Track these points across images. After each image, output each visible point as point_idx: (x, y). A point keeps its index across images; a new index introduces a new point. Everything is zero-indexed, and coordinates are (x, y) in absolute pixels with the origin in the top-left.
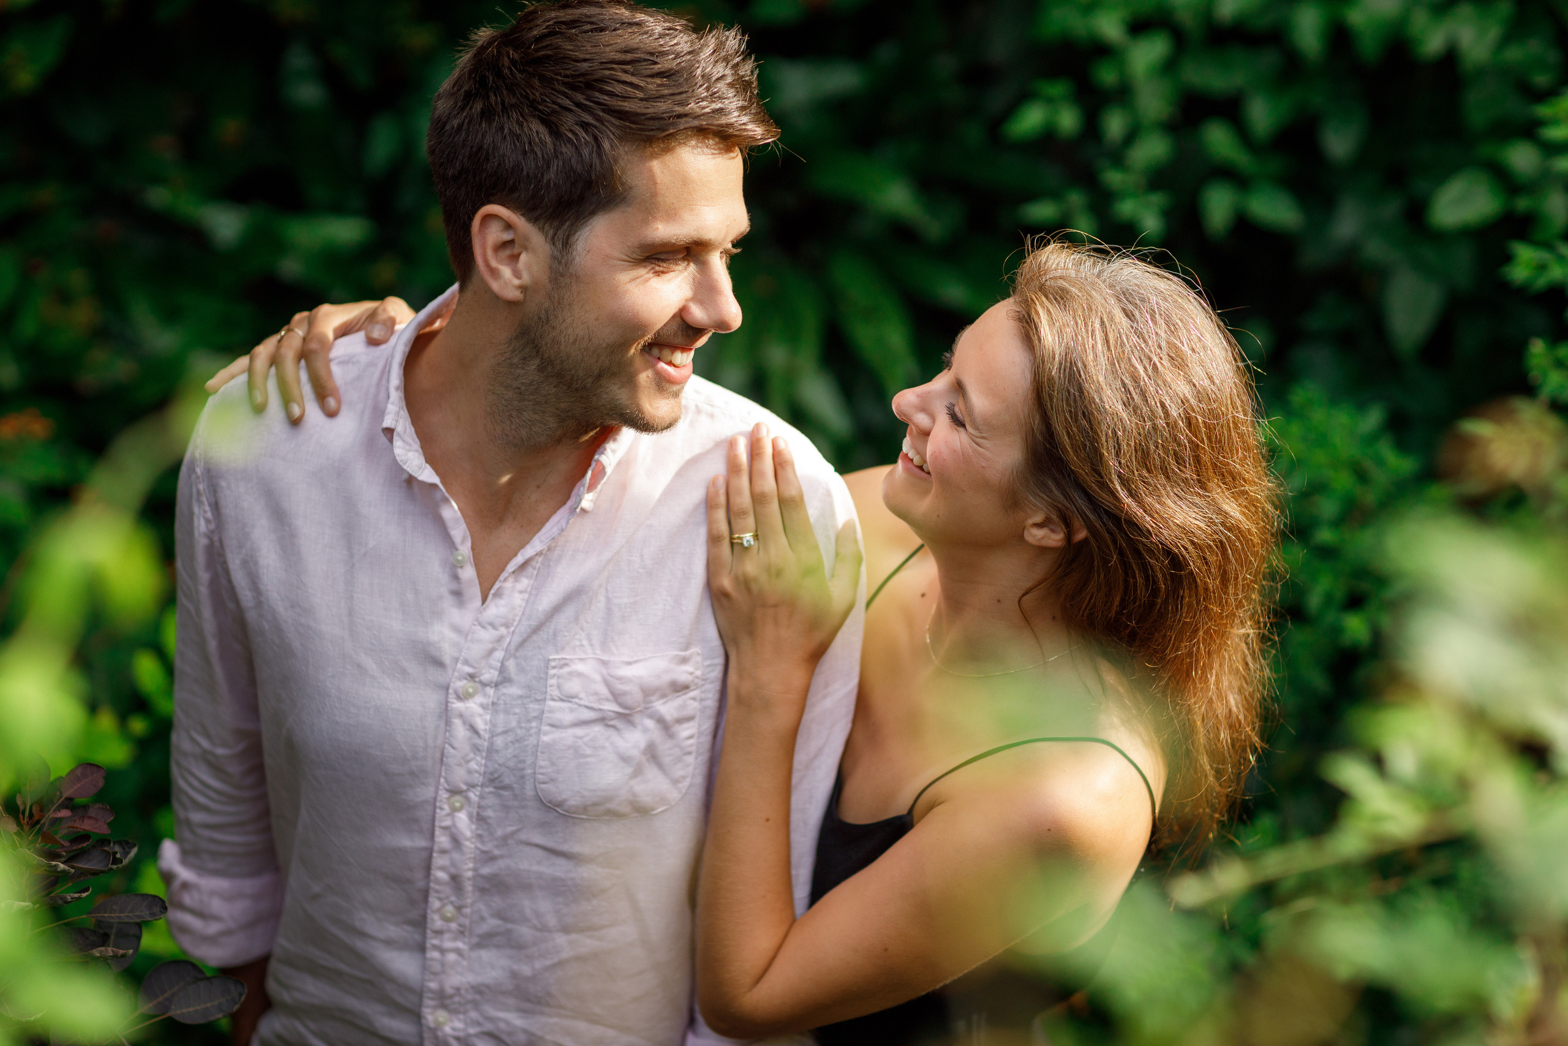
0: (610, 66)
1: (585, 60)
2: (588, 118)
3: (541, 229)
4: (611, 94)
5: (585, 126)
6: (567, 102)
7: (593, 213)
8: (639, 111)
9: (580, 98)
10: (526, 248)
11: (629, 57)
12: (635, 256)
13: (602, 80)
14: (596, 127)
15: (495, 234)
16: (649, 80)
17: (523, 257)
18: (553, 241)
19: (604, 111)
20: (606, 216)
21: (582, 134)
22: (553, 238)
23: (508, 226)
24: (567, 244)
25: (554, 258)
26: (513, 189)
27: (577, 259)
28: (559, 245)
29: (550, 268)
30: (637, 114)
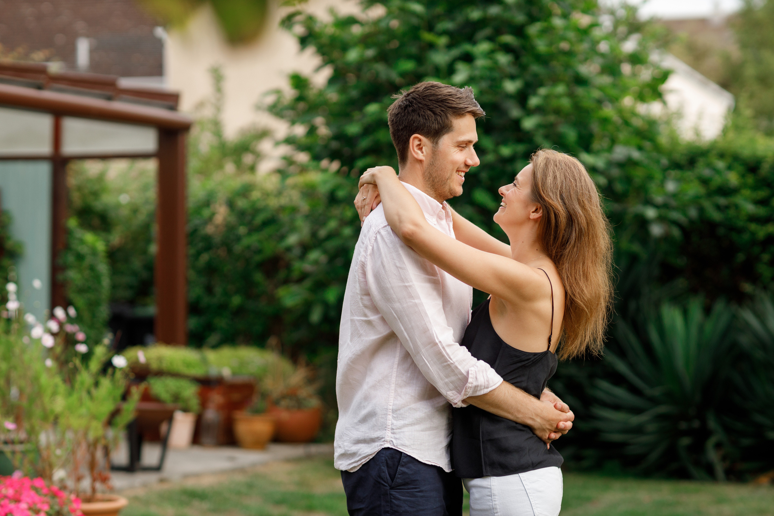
0: (446, 96)
1: (439, 95)
2: (443, 109)
3: (430, 140)
4: (448, 103)
5: (442, 111)
6: (436, 106)
7: (444, 134)
8: (456, 106)
9: (440, 104)
10: (424, 146)
11: (450, 94)
12: (455, 145)
13: (446, 100)
14: (445, 111)
15: (417, 142)
16: (456, 99)
17: (424, 148)
18: (433, 143)
19: (447, 107)
20: (447, 135)
21: (442, 113)
22: (433, 142)
23: (420, 140)
24: (437, 143)
25: (433, 147)
26: (422, 130)
27: (440, 146)
28: (435, 143)
29: (432, 150)
30: (456, 107)
